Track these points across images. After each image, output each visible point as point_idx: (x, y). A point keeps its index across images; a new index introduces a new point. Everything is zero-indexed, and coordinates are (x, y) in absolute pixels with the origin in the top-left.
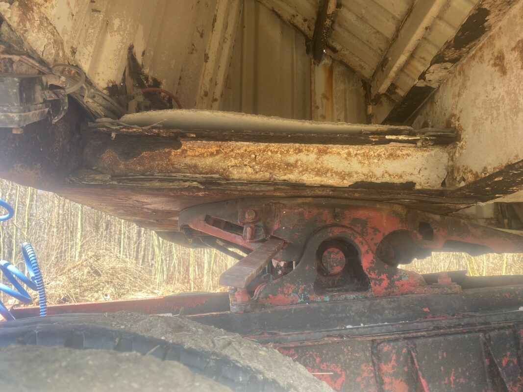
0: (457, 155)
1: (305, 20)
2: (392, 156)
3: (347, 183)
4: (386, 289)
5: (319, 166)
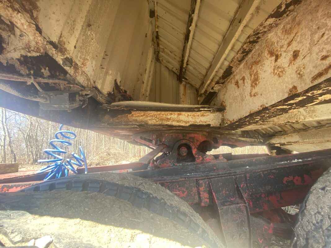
0: (225, 115)
1: (176, 69)
2: (203, 115)
3: (188, 125)
4: (201, 161)
5: (178, 119)
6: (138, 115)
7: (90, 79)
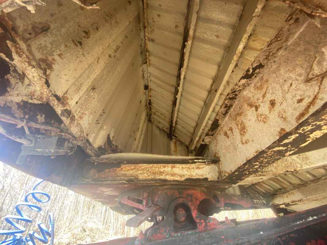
0: (221, 167)
1: (167, 128)
2: (198, 168)
3: (183, 179)
4: (204, 227)
5: (172, 173)
6: (129, 168)
7: (83, 132)
